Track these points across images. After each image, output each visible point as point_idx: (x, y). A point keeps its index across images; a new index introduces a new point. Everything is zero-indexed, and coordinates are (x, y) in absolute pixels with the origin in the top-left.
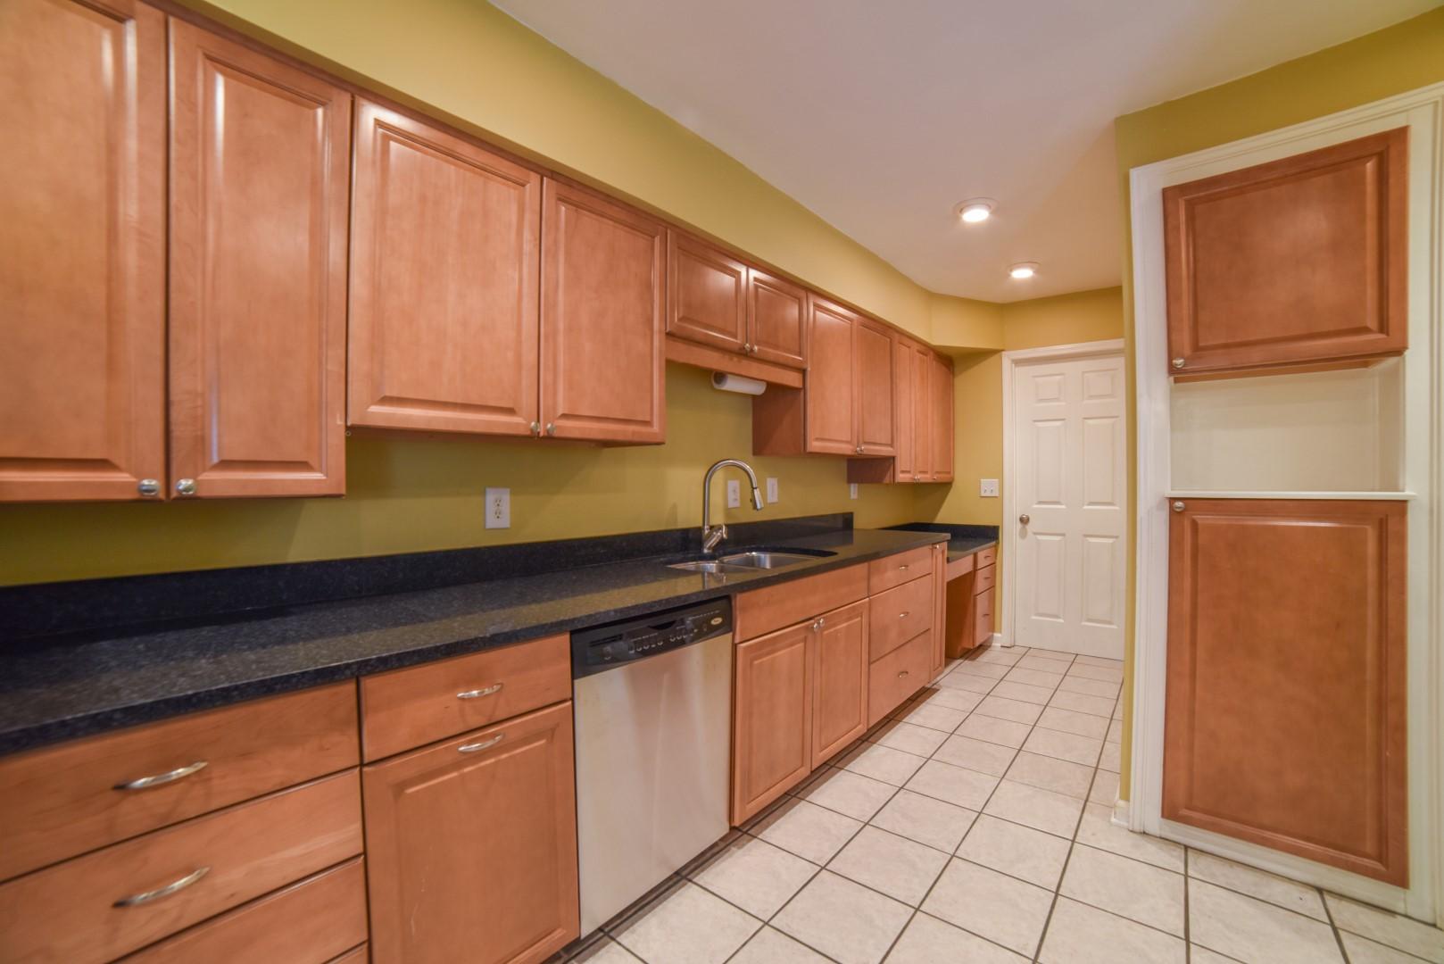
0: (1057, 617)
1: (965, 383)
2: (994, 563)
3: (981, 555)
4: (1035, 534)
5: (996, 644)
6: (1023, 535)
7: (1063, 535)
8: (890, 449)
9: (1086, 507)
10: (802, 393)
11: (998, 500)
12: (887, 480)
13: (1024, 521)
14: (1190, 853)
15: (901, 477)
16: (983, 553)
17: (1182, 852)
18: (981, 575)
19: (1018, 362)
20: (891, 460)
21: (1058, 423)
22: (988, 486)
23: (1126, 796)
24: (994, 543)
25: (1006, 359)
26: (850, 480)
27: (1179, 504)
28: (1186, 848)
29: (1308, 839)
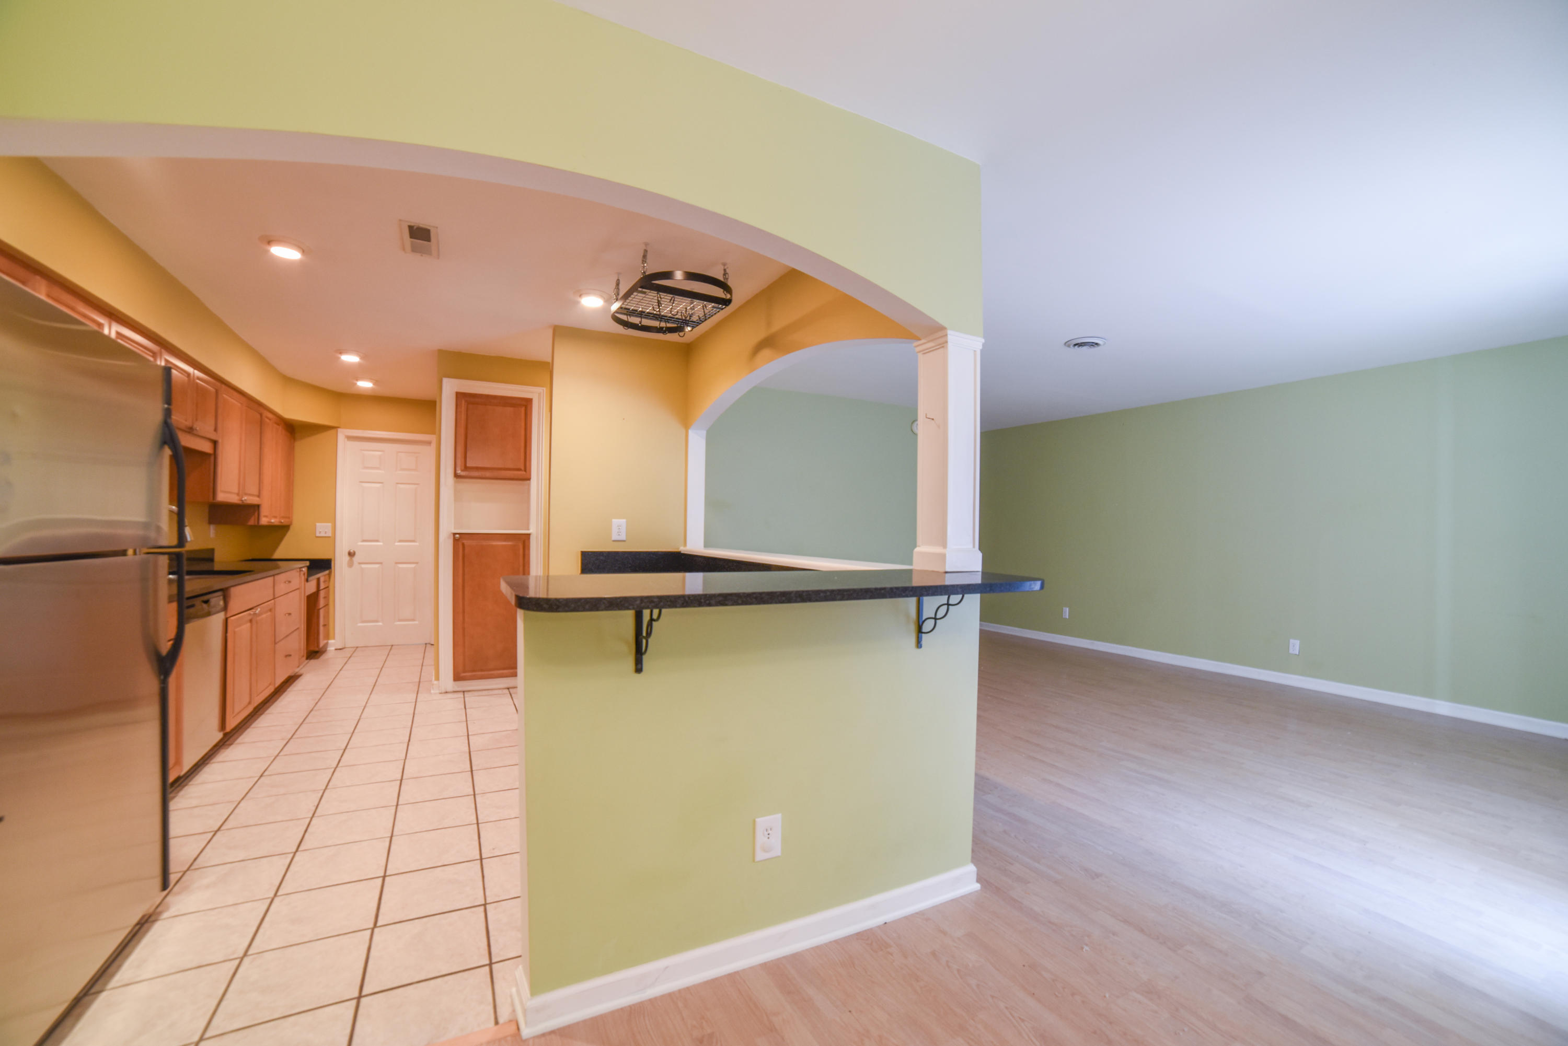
0: (377, 621)
1: (303, 446)
2: (328, 587)
3: (322, 580)
4: (360, 563)
5: (331, 648)
6: (350, 564)
7: (381, 563)
8: (257, 499)
9: (397, 544)
10: (212, 458)
11: (331, 540)
12: (252, 522)
13: (351, 554)
14: (465, 693)
15: (264, 521)
16: (322, 575)
17: (462, 693)
18: (322, 594)
19: (350, 438)
20: (257, 507)
21: (378, 485)
22: (323, 529)
23: (437, 678)
24: (327, 572)
25: (342, 434)
26: (211, 521)
27: (457, 536)
28: (464, 692)
29: (504, 669)
